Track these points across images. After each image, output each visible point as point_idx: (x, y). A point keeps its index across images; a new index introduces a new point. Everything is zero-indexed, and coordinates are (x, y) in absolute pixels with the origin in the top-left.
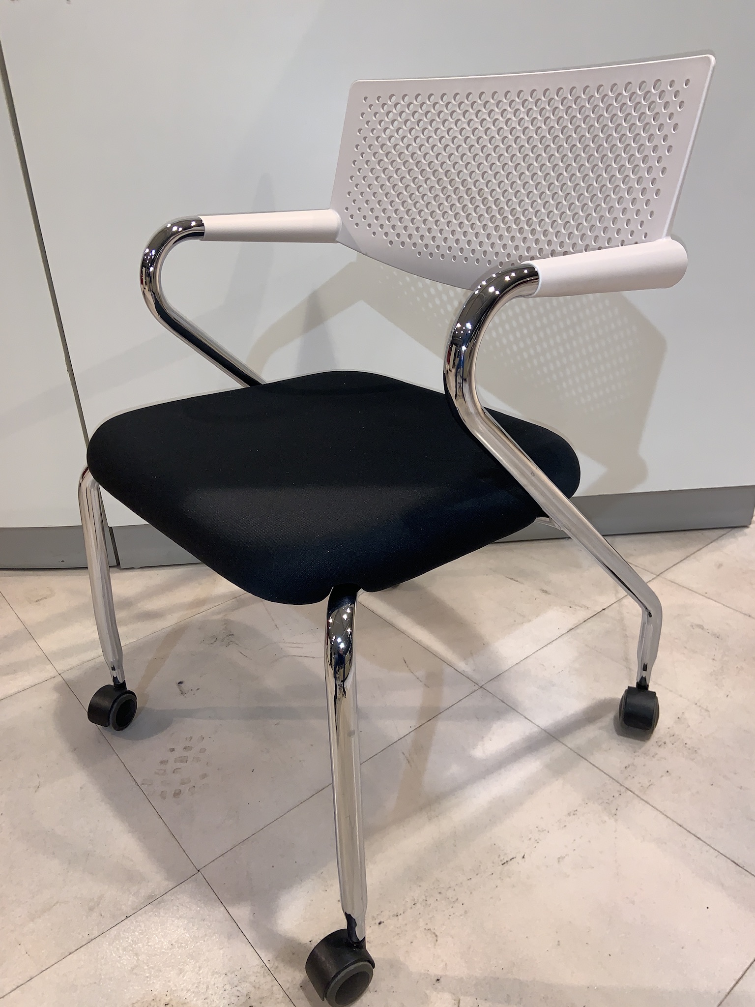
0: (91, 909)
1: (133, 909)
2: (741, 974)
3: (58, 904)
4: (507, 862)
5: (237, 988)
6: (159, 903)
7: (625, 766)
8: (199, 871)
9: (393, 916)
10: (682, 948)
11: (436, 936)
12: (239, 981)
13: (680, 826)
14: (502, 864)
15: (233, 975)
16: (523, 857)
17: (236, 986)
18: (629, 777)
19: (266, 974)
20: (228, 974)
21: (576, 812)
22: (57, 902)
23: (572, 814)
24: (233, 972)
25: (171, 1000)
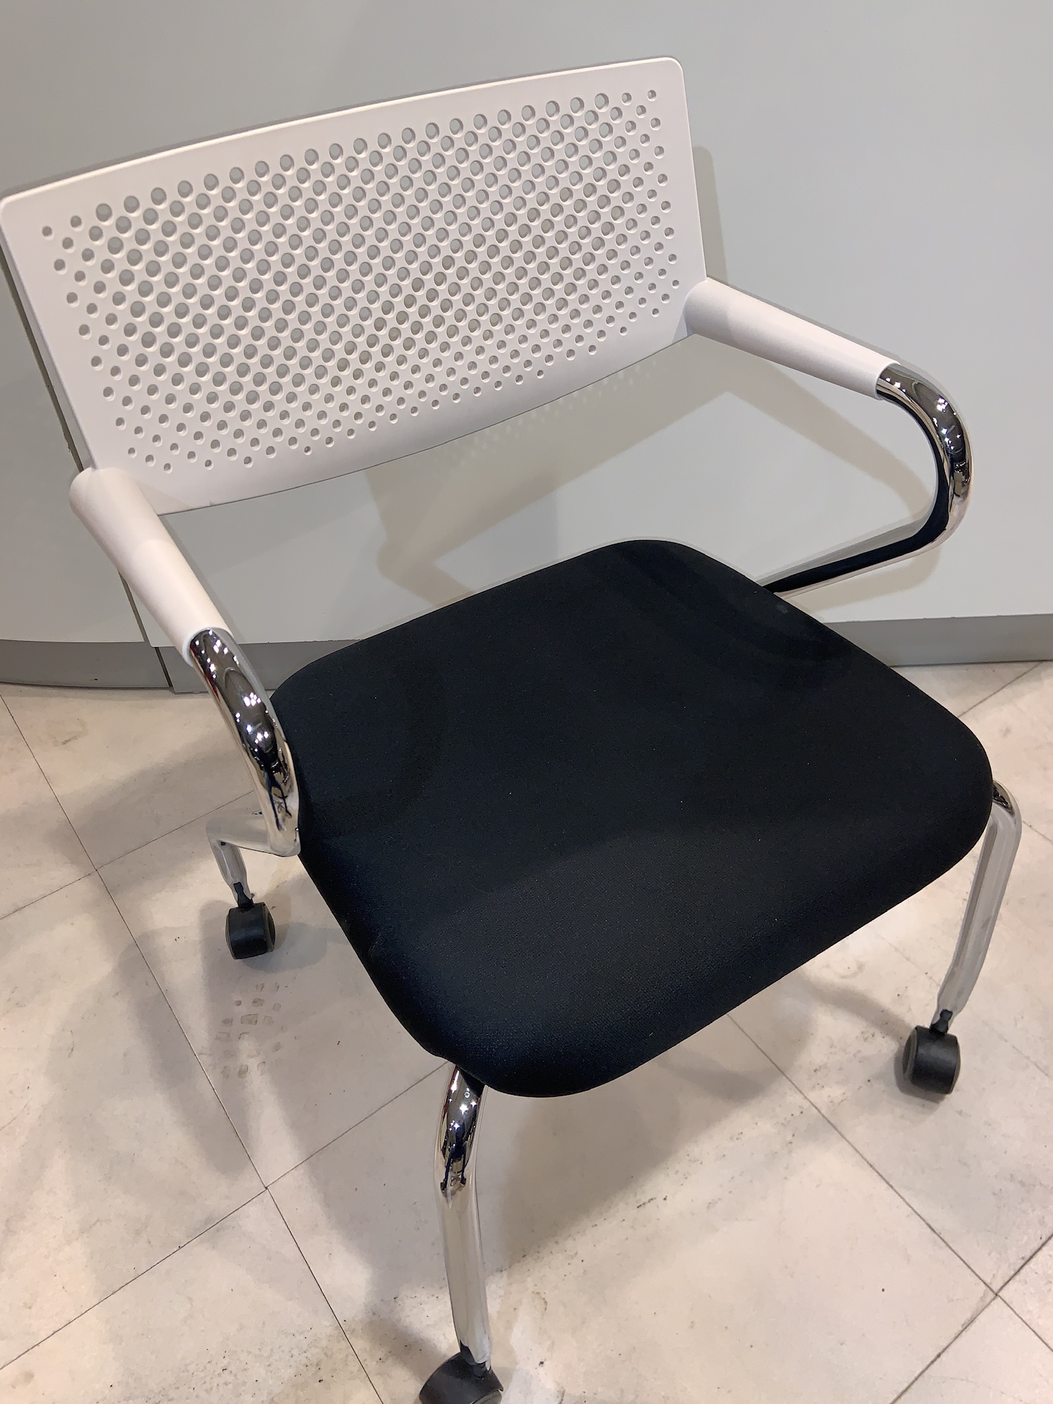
0: (138, 1233)
1: (188, 1237)
2: (906, 1385)
3: (99, 1223)
4: (644, 1204)
5: (305, 1355)
6: (218, 1230)
7: (815, 1068)
8: (266, 1188)
9: (497, 1271)
10: (842, 1344)
11: (546, 1303)
12: (308, 1345)
13: (871, 1166)
14: (638, 1207)
15: (302, 1337)
16: (665, 1199)
17: (305, 1352)
18: (817, 1086)
19: (341, 1339)
20: (297, 1335)
21: (741, 1136)
22: (98, 1221)
23: (735, 1138)
24: (302, 1333)
25: (229, 1363)
